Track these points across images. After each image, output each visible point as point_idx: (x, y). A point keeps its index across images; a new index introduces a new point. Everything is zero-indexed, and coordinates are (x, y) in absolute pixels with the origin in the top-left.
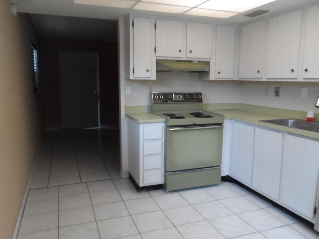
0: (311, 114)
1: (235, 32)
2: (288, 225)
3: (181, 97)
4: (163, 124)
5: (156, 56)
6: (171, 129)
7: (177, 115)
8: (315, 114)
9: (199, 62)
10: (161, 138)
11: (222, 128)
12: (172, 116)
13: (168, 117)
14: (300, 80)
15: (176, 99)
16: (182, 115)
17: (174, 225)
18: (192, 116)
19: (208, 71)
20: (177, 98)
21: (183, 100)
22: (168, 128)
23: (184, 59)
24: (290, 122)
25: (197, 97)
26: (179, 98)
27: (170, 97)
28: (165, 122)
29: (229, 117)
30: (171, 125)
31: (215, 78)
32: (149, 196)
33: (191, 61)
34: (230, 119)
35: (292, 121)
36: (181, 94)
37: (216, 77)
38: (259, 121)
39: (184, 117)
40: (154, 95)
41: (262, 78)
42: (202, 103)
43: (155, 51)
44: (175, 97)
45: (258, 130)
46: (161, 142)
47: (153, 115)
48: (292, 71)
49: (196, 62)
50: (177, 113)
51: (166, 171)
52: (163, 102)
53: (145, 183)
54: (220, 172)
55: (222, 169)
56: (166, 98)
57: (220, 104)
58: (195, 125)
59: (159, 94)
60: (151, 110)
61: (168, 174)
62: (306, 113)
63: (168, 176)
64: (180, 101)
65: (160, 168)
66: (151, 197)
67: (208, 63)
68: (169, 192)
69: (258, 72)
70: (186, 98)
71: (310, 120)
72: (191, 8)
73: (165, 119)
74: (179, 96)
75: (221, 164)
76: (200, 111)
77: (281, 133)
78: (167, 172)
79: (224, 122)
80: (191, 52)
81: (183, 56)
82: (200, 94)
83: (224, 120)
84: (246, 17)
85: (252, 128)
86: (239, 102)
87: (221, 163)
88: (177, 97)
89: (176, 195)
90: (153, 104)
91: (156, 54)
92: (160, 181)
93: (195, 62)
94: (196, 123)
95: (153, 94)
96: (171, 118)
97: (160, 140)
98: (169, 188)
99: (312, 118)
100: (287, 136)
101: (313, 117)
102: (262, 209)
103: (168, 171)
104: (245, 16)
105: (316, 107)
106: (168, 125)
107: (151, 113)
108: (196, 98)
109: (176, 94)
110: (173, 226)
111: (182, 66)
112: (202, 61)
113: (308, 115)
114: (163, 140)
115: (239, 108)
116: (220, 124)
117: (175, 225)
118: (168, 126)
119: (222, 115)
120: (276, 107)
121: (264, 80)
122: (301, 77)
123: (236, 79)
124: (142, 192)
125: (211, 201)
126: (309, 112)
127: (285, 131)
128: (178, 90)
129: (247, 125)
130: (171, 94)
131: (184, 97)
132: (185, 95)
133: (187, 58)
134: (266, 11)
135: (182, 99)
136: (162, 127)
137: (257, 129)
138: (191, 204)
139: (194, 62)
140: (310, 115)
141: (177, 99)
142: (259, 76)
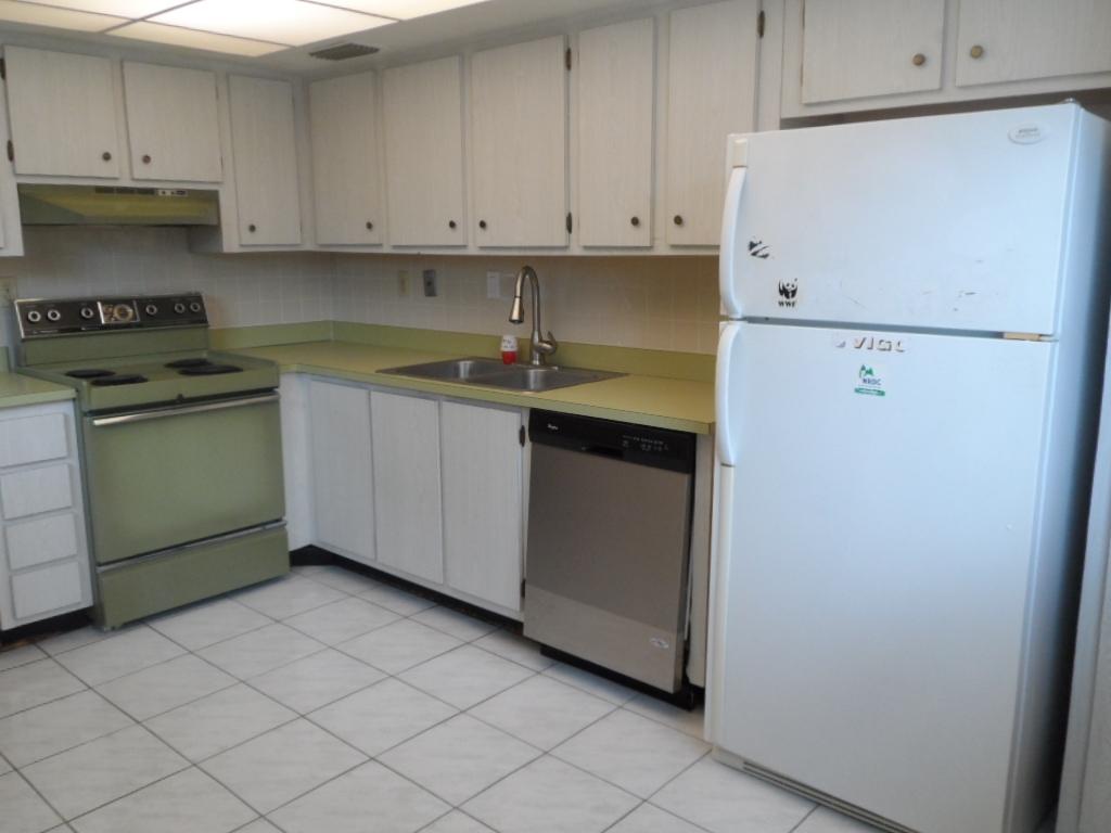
0: (509, 342)
1: (293, 100)
2: (468, 643)
3: (130, 311)
4: (69, 408)
5: (17, 175)
6: (97, 422)
7: (121, 372)
8: (519, 340)
9: (181, 192)
10: (64, 454)
11: (276, 403)
12: (101, 378)
13: (85, 383)
14: (472, 251)
15: (110, 319)
16: (135, 372)
17: (134, 720)
18: (174, 372)
19: (215, 223)
20: (116, 315)
21: (138, 320)
22: (87, 419)
23: (126, 183)
24: (464, 367)
25: (188, 307)
26: (124, 314)
27: (88, 313)
28: (74, 400)
29: (294, 368)
30: (95, 406)
31: (242, 246)
32: (43, 656)
33: (151, 192)
34: (298, 373)
35: (468, 363)
36: (128, 301)
37: (244, 243)
38: (378, 371)
39: (145, 377)
40: (25, 308)
41: (380, 245)
42: (207, 326)
43: (11, 157)
44: (105, 314)
45: (378, 398)
46: (66, 467)
47: (27, 381)
48: (452, 225)
49: (168, 193)
50: (118, 366)
51: (95, 564)
52: (62, 331)
53: (19, 615)
54: (284, 539)
55: (287, 527)
56: (74, 318)
57: (268, 326)
58: (181, 401)
59: (42, 307)
60: (18, 364)
61: (104, 572)
62: (499, 340)
63: (104, 580)
64: (128, 326)
65: (72, 557)
66: (49, 657)
67: (211, 198)
68: (113, 629)
69: (369, 226)
70: (148, 315)
71: (509, 358)
72: (124, 21)
73: (73, 390)
74: (120, 310)
75: (284, 514)
76: (204, 355)
77: (434, 400)
78: (100, 566)
79: (278, 382)
80: (147, 159)
81: (120, 173)
82: (198, 298)
83: (278, 378)
84: (314, 58)
85: (362, 393)
86: (331, 317)
87: (283, 510)
88: (112, 314)
89: (141, 635)
90: (23, 340)
91: (13, 166)
92: (79, 599)
93: (164, 193)
94: (186, 395)
95: (22, 306)
96: (97, 384)
97: (62, 461)
98: (112, 616)
99: (513, 353)
100: (447, 406)
101: (515, 349)
102: (406, 617)
103: (102, 560)
104: (312, 54)
105: (512, 324)
106: (86, 408)
107: (18, 372)
108: (182, 312)
109: (107, 302)
110: (133, 722)
111: (121, 208)
112: (189, 191)
113: (503, 344)
114: (75, 462)
115: (331, 335)
116: (270, 391)
117: (140, 719)
118: (87, 410)
119: (271, 363)
120: (445, 329)
121: (386, 250)
122: (475, 243)
123: (309, 247)
124: (14, 648)
125: (258, 629)
126: (507, 337)
127: (441, 395)
128: (117, 289)
129: (348, 386)
130: (92, 304)
131: (142, 310)
132: (142, 303)
133: (133, 179)
134: (367, 48)
135: (135, 317)
136: (66, 418)
137: (374, 395)
138: (191, 649)
139: (160, 194)
140: (509, 345)
141: (116, 320)
142: (372, 237)
